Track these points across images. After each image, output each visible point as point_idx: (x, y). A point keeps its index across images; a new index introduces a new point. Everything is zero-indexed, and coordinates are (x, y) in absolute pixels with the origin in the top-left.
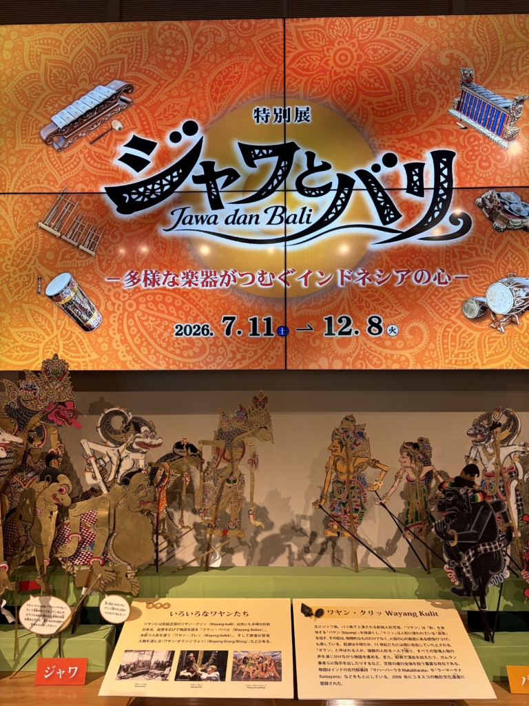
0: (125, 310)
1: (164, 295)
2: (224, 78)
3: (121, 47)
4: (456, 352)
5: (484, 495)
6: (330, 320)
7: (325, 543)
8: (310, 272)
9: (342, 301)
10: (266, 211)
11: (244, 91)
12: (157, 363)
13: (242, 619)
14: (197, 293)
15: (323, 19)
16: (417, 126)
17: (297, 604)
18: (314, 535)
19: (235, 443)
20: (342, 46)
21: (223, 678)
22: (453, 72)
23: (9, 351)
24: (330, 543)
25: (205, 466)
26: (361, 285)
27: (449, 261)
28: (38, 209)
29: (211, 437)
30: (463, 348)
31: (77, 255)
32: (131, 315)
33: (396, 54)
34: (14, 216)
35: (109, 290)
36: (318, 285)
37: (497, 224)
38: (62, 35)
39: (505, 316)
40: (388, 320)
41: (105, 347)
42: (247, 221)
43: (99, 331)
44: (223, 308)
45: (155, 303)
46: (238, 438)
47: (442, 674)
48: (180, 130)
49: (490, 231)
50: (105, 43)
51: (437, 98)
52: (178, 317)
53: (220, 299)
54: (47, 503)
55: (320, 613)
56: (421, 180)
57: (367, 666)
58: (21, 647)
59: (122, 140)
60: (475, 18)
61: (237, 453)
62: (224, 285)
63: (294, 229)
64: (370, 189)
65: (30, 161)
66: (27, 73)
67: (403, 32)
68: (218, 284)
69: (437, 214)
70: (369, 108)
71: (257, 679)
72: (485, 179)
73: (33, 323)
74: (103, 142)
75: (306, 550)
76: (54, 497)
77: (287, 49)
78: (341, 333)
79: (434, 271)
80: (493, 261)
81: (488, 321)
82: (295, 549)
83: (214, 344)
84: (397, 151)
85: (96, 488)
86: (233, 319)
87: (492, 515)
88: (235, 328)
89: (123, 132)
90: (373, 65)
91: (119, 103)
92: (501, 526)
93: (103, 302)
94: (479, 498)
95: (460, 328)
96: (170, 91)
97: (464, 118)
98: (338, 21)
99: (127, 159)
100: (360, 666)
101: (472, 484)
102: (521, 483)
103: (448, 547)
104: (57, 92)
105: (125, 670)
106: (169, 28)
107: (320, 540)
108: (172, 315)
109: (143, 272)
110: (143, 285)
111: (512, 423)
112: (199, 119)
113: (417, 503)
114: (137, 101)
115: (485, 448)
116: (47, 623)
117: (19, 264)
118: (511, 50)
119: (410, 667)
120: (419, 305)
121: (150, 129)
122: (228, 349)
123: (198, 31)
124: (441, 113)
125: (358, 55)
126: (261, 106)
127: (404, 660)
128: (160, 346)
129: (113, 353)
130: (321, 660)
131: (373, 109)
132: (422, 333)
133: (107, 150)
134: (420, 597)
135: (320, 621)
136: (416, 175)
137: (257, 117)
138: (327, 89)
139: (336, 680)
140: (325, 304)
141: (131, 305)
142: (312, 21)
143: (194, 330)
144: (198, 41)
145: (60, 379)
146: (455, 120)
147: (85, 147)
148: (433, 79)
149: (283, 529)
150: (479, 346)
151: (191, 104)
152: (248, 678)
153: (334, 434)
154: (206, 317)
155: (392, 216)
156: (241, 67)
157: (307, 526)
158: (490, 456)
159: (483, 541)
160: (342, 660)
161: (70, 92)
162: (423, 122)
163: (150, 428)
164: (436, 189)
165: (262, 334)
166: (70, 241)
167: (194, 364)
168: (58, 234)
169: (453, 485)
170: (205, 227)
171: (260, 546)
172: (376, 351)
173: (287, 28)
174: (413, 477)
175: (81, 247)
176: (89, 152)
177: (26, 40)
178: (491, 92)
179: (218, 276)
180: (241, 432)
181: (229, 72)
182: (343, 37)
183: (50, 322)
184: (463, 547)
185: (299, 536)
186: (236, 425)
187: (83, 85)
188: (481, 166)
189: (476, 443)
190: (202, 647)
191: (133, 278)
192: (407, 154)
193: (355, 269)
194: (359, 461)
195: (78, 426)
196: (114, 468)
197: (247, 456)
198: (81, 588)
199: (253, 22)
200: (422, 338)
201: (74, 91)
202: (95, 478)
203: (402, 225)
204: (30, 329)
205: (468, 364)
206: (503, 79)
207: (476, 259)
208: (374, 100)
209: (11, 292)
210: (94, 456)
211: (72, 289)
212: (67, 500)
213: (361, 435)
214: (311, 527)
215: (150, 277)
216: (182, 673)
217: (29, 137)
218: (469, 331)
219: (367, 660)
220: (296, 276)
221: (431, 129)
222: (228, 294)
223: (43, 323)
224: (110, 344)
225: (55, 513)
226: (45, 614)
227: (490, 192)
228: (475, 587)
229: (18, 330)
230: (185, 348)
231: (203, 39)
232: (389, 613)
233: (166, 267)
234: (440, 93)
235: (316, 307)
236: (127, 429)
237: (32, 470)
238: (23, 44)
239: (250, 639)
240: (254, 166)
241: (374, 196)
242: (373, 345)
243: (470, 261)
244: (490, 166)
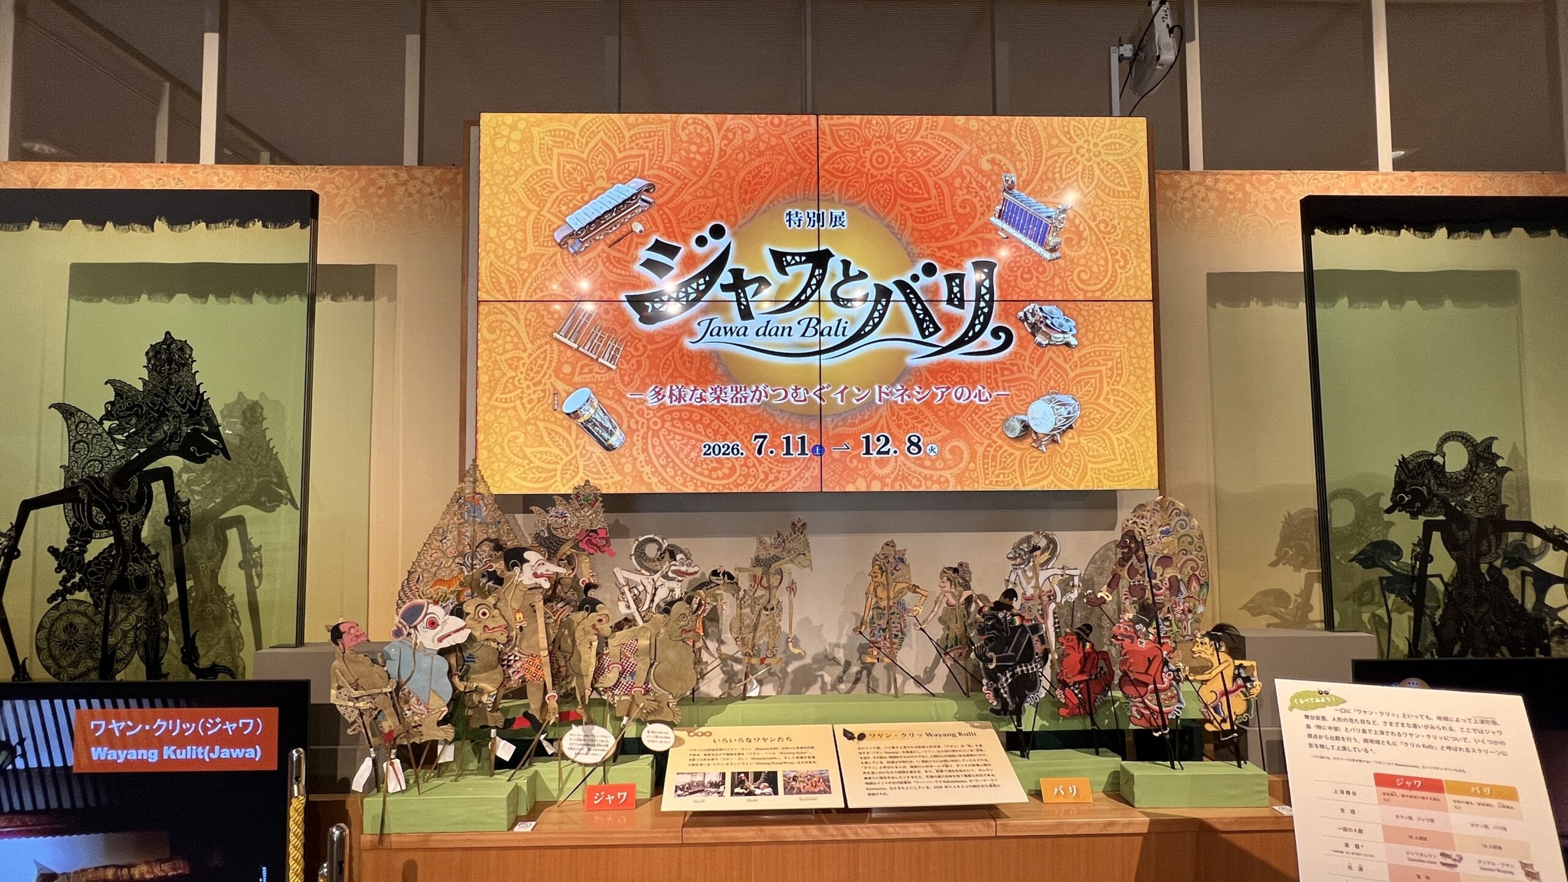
0: (649, 428)
1: (691, 413)
2: (753, 178)
3: (641, 141)
4: (997, 472)
5: (1022, 618)
6: (867, 438)
7: (860, 672)
8: (846, 388)
9: (880, 418)
10: (799, 323)
11: (775, 194)
12: (684, 484)
13: (786, 744)
14: (726, 410)
15: (859, 117)
16: (957, 234)
17: (839, 729)
18: (848, 664)
19: (772, 570)
20: (878, 147)
21: (776, 793)
22: (994, 178)
23: (524, 472)
24: (865, 672)
25: (741, 593)
26: (900, 402)
27: (990, 378)
28: (552, 318)
29: (747, 564)
30: (1004, 468)
31: (597, 369)
32: (656, 434)
33: (935, 156)
34: (526, 326)
35: (632, 407)
36: (855, 401)
37: (1039, 338)
38: (575, 126)
39: (1047, 435)
40: (926, 439)
41: (628, 468)
42: (779, 333)
43: (622, 451)
44: (755, 426)
45: (681, 419)
46: (775, 566)
47: (980, 783)
48: (706, 233)
49: (1032, 346)
50: (623, 137)
51: (978, 205)
52: (706, 436)
53: (751, 416)
54: (586, 633)
55: (862, 737)
56: (961, 291)
57: (910, 779)
58: (564, 776)
59: (643, 244)
60: (1018, 119)
61: (774, 580)
62: (755, 401)
63: (829, 342)
64: (908, 301)
65: (543, 266)
66: (538, 168)
67: (943, 134)
68: (748, 400)
69: (978, 328)
70: (907, 213)
71: (808, 793)
72: (1027, 292)
73: (549, 443)
74: (623, 245)
75: (840, 680)
76: (594, 626)
77: (821, 148)
78: (879, 453)
79: (974, 389)
80: (1035, 377)
81: (1030, 440)
82: (828, 679)
83: (745, 465)
84: (937, 260)
85: (630, 618)
86: (765, 437)
87: (1030, 638)
88: (767, 447)
89: (643, 235)
90: (912, 168)
91: (640, 203)
92: (1038, 648)
93: (625, 420)
94: (1018, 621)
95: (1001, 447)
96: (695, 191)
97: (1005, 226)
98: (875, 119)
99: (649, 264)
100: (903, 780)
101: (1010, 608)
102: (1058, 606)
103: (987, 669)
104: (571, 191)
105: (682, 789)
106: (694, 123)
107: (854, 669)
108: (700, 433)
109: (669, 388)
110: (668, 401)
111: (1051, 546)
112: (727, 222)
113: (956, 628)
114: (660, 201)
115: (1024, 571)
116: (591, 752)
117: (533, 378)
118: (1054, 156)
119: (950, 779)
120: (959, 423)
121: (673, 232)
122: (760, 469)
123: (724, 128)
124: (982, 222)
125: (896, 157)
126: (793, 208)
127: (944, 774)
128: (687, 466)
129: (638, 477)
130: (867, 776)
131: (912, 215)
132: (962, 453)
133: (627, 254)
134: (959, 720)
135: (863, 743)
136: (957, 285)
137: (790, 220)
138: (863, 192)
139: (882, 791)
140: (863, 421)
141: (655, 423)
142: (847, 119)
143: (723, 450)
144: (725, 137)
145: (592, 505)
146: (997, 229)
147: (603, 251)
148: (974, 185)
149: (815, 660)
150: (1020, 466)
151: (718, 206)
152: (799, 792)
153: (875, 560)
154: (736, 435)
155: (931, 330)
156: (772, 167)
157: (840, 655)
158: (1029, 579)
159: (1019, 663)
160: (887, 775)
161: (585, 191)
162: (963, 230)
163: (686, 556)
164: (978, 301)
165: (795, 453)
166: (589, 353)
167: (724, 486)
168: (575, 346)
169: (992, 609)
170: (734, 339)
171: (791, 677)
172: (915, 472)
173: (821, 126)
174: (953, 601)
175: (600, 360)
176: (608, 257)
177: (535, 131)
178: (1033, 201)
179: (748, 391)
180: (779, 559)
181: (759, 172)
182: (880, 137)
183: (568, 442)
184: (1002, 669)
185: (831, 665)
186: (773, 552)
187: (601, 183)
188: (1022, 278)
189: (1016, 567)
190: (752, 769)
191: (658, 393)
192: (947, 264)
193: (893, 385)
194: (900, 586)
195: (612, 554)
196: (649, 597)
197: (786, 583)
198: (621, 719)
199: (784, 117)
200: (962, 458)
201: (590, 189)
202: (629, 607)
203: (943, 339)
204: (547, 449)
205: (1009, 485)
206: (1046, 188)
207: (1018, 375)
208: (913, 205)
209: (525, 408)
210: (627, 584)
211: (592, 406)
212: (606, 629)
213: (902, 560)
214: (845, 655)
215: (676, 392)
216: (736, 790)
217: (542, 239)
218: (1011, 450)
219: (910, 775)
220: (831, 392)
221: (972, 237)
222: (760, 410)
223: (561, 442)
224: (634, 465)
225: (595, 644)
226: (589, 743)
227: (1032, 305)
228: (1011, 706)
229: (533, 450)
230: (715, 469)
231: (730, 135)
232: (929, 735)
233: (693, 382)
234: (981, 200)
235: (853, 425)
236: (661, 558)
237: (562, 600)
238: (532, 135)
239: (796, 761)
240: (785, 273)
241: (913, 308)
242: (912, 465)
243: (1013, 377)
244: (1031, 279)
